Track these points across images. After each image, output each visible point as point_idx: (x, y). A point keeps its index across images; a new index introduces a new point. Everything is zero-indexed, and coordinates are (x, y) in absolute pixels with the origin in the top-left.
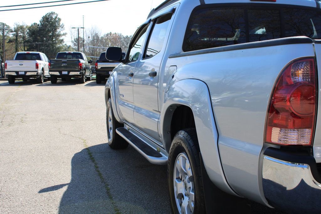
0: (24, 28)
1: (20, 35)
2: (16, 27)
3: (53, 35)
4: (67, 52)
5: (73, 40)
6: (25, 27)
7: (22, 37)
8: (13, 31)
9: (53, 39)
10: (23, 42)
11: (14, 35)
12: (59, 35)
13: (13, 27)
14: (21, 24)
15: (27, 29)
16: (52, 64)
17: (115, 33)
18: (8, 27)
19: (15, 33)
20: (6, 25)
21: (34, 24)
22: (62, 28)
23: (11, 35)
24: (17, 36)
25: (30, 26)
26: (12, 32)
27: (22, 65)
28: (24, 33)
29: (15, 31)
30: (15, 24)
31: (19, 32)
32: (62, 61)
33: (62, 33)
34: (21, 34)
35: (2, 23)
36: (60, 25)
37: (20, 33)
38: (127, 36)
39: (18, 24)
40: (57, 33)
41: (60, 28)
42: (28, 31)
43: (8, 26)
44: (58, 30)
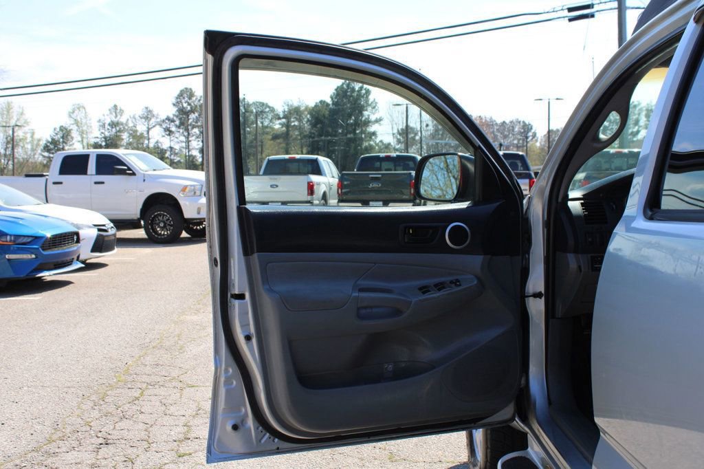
0: (300, 112)
1: (294, 125)
2: (286, 110)
3: (357, 124)
4: (382, 155)
5: (395, 131)
6: (302, 108)
7: (298, 128)
8: (281, 116)
9: (355, 130)
10: (299, 138)
11: (283, 125)
12: (367, 123)
13: (280, 109)
14: (296, 104)
15: (306, 113)
16: (345, 183)
17: (480, 117)
18: (272, 110)
19: (284, 120)
20: (269, 107)
21: (321, 102)
22: (374, 108)
23: (277, 126)
24: (287, 125)
25: (313, 106)
26: (279, 118)
27: (277, 186)
28: (300, 120)
29: (285, 117)
30: (285, 103)
31: (292, 120)
32: (371, 176)
33: (373, 118)
34: (296, 123)
35: (260, 103)
36: (370, 102)
37: (294, 122)
38: (504, 122)
39: (290, 103)
40: (363, 119)
41: (369, 108)
42: (309, 116)
43: (273, 108)
44: (366, 113)
